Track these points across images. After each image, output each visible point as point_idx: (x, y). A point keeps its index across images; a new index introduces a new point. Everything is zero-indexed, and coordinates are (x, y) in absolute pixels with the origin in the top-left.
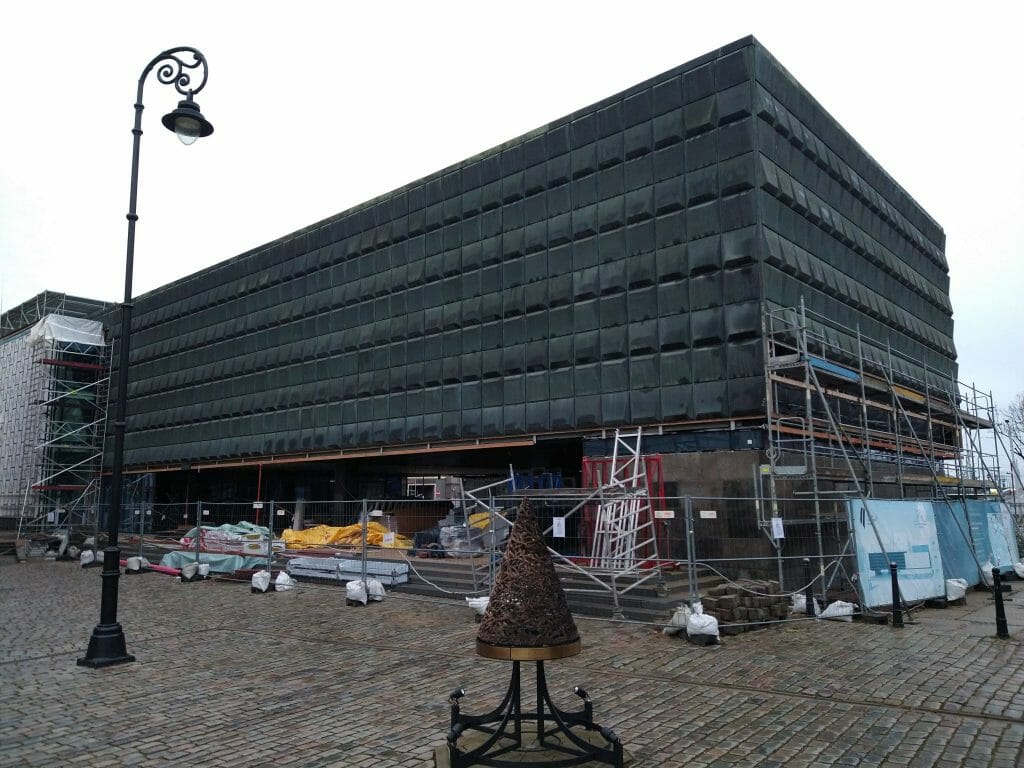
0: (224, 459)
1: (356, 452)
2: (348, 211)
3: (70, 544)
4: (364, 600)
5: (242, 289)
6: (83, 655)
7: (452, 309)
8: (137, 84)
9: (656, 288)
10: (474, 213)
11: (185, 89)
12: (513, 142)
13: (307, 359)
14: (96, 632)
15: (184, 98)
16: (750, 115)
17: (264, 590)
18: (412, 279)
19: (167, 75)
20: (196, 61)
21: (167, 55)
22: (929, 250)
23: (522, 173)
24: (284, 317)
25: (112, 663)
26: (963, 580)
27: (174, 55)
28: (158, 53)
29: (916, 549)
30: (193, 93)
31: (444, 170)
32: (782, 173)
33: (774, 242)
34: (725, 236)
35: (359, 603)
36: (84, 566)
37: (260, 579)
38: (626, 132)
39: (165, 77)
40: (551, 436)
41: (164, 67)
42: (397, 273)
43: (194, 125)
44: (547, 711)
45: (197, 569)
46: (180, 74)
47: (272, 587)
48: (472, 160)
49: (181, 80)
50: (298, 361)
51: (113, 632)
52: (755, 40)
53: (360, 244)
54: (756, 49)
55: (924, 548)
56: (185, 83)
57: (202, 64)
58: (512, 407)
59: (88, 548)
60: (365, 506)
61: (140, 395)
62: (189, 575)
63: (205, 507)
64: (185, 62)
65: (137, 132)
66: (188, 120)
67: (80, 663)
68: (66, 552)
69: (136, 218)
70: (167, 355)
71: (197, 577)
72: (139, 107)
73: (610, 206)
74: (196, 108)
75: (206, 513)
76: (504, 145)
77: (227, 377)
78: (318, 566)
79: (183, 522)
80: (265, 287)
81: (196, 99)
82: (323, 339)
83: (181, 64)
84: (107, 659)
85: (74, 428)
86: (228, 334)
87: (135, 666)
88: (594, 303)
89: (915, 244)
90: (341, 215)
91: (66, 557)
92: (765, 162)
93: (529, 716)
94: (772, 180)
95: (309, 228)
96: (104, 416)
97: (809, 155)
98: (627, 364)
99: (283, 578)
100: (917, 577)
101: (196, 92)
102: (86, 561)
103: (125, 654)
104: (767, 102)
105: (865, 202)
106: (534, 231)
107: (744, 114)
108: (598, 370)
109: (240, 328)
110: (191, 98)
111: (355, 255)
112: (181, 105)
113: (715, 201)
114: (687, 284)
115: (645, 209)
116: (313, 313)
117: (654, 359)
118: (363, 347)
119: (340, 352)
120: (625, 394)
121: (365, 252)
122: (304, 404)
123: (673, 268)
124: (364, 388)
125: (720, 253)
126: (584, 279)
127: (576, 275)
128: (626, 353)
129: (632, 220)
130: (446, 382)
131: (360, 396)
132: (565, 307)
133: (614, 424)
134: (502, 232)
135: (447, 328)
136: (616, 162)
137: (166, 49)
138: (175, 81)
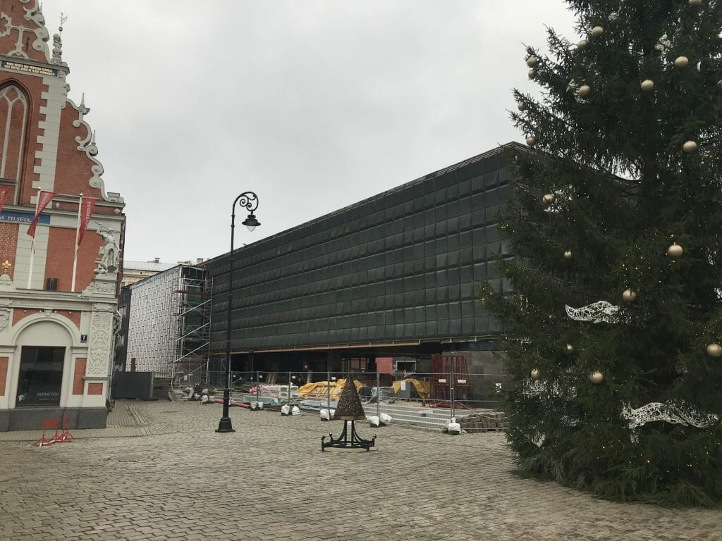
0: (270, 348)
1: (336, 346)
3: (195, 393)
5: (279, 253)
6: (217, 429)
7: (380, 270)
8: (232, 206)
9: (473, 266)
10: (391, 220)
11: (250, 209)
13: (311, 293)
14: (221, 420)
15: (249, 213)
17: (287, 414)
18: (361, 253)
19: (243, 203)
21: (243, 195)
23: (413, 201)
24: (300, 270)
25: (228, 431)
27: (246, 195)
28: (240, 194)
30: (252, 211)
31: (377, 195)
36: (204, 403)
37: (285, 409)
38: (459, 184)
40: (426, 340)
41: (241, 200)
42: (354, 249)
43: (253, 223)
45: (258, 405)
46: (248, 203)
47: (290, 413)
48: (390, 191)
49: (249, 205)
50: (307, 294)
51: (227, 420)
53: (337, 233)
56: (250, 206)
57: (256, 199)
58: (409, 324)
59: (205, 394)
60: (329, 375)
62: (254, 407)
63: (260, 374)
64: (250, 198)
65: (232, 226)
67: (216, 431)
68: (193, 396)
70: (241, 287)
71: (257, 409)
72: (233, 216)
73: (453, 222)
74: (254, 217)
75: (261, 377)
76: (405, 185)
78: (312, 404)
79: (250, 380)
80: (290, 252)
81: (254, 213)
82: (319, 283)
83: (248, 199)
85: (194, 328)
87: (236, 433)
88: (445, 272)
91: (193, 399)
96: (209, 321)
98: (460, 305)
99: (295, 409)
101: (254, 210)
102: (205, 401)
103: (231, 428)
106: (419, 231)
108: (448, 306)
109: (278, 274)
110: (252, 213)
111: (335, 238)
112: (249, 216)
114: (486, 265)
115: (467, 225)
116: (314, 269)
117: (472, 303)
118: (338, 288)
119: (327, 291)
120: (460, 320)
121: (339, 237)
122: (310, 318)
123: (480, 256)
124: (339, 311)
125: (500, 251)
126: (441, 258)
127: (438, 256)
128: (460, 299)
129: (462, 230)
130: (379, 310)
131: (337, 315)
132: (432, 273)
133: (455, 336)
134: (404, 231)
135: (378, 281)
136: (454, 199)
137: (243, 192)
138: (246, 205)
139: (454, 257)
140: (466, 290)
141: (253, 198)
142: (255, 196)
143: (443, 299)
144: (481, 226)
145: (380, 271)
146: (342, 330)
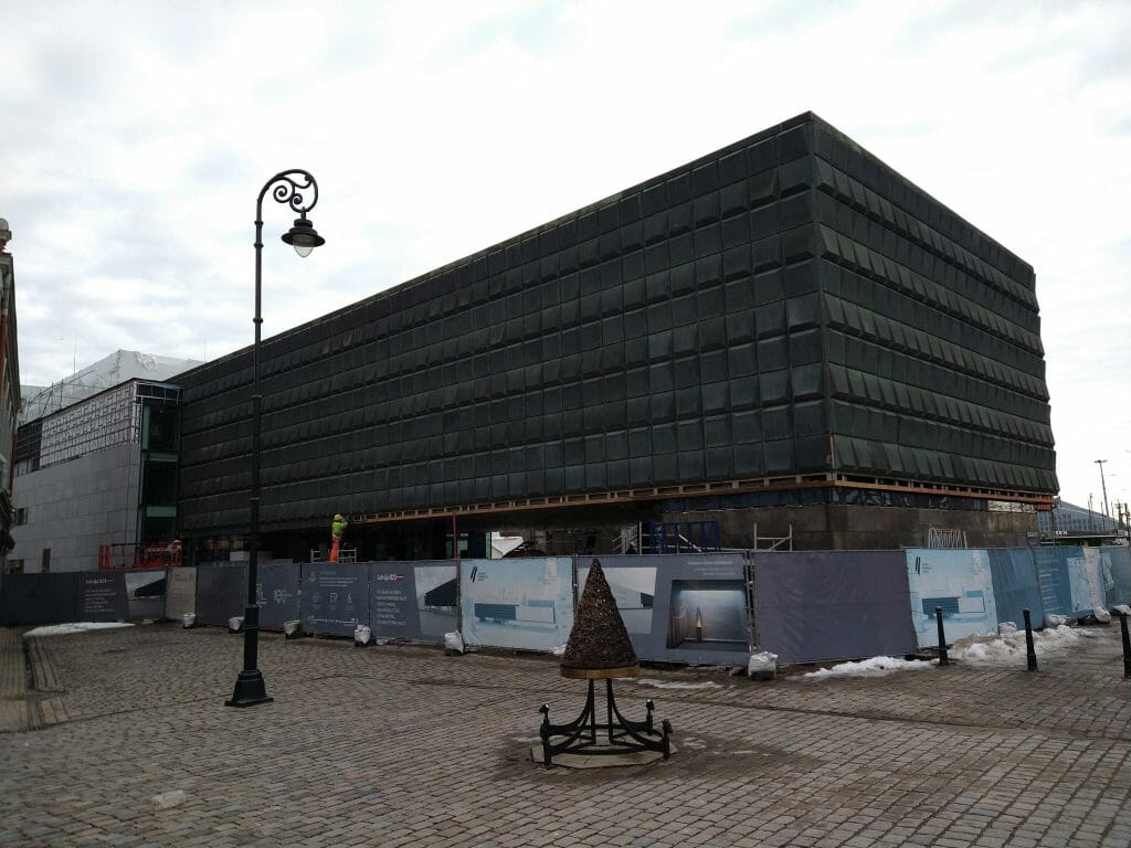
2: (429, 274)
4: (461, 649)
5: (326, 351)
6: (230, 698)
8: (256, 203)
9: (727, 352)
10: (552, 277)
11: (299, 207)
12: (588, 209)
13: (392, 420)
14: (240, 677)
15: (298, 216)
16: (809, 188)
17: (365, 642)
18: (493, 342)
19: (282, 194)
20: (307, 183)
21: (281, 177)
22: (1014, 292)
23: (597, 239)
24: (368, 379)
25: (256, 703)
26: (1013, 623)
27: (288, 176)
28: (272, 175)
29: (970, 594)
30: (304, 212)
31: (522, 235)
32: (843, 239)
33: (835, 306)
34: (790, 302)
35: (457, 653)
38: (695, 201)
39: (279, 196)
41: (278, 188)
42: (479, 335)
43: (308, 239)
44: (616, 721)
46: (294, 194)
49: (295, 199)
50: (384, 422)
51: (253, 677)
52: (815, 116)
53: (442, 306)
54: (816, 124)
55: (979, 594)
56: (298, 202)
57: (312, 186)
58: (593, 465)
61: (226, 457)
64: (297, 183)
65: (259, 246)
66: (303, 235)
67: (227, 704)
69: (262, 321)
72: (259, 224)
73: (682, 272)
74: (310, 224)
77: (313, 437)
80: (348, 348)
81: (309, 216)
82: (408, 400)
83: (294, 185)
84: (250, 701)
86: (313, 395)
87: (275, 705)
88: (668, 366)
89: (997, 288)
90: (422, 278)
92: (825, 231)
93: (602, 727)
94: (832, 248)
95: (390, 290)
97: (873, 217)
98: (701, 424)
100: (969, 620)
101: (309, 210)
103: (263, 694)
104: (825, 173)
105: (938, 254)
106: (610, 294)
107: (804, 187)
108: (675, 428)
109: (325, 389)
110: (304, 216)
111: (437, 317)
112: (297, 223)
113: (780, 269)
114: (756, 347)
115: (715, 276)
116: (397, 375)
117: (726, 419)
118: (447, 407)
119: (425, 413)
120: (701, 452)
121: (447, 314)
122: (392, 464)
123: (744, 332)
124: (450, 448)
125: (785, 319)
126: (659, 342)
127: (652, 338)
128: (700, 413)
129: (702, 286)
130: (529, 442)
131: (446, 456)
132: (642, 369)
133: (690, 481)
134: (579, 297)
135: (529, 389)
136: (686, 229)
137: (281, 171)
138: (290, 200)
139: (685, 337)
140: (713, 394)
141: (305, 183)
142: (310, 179)
143: (664, 415)
144: (744, 274)
145: (533, 371)
146: (456, 482)
